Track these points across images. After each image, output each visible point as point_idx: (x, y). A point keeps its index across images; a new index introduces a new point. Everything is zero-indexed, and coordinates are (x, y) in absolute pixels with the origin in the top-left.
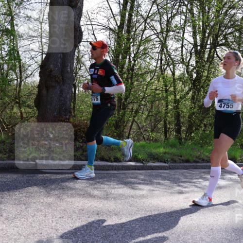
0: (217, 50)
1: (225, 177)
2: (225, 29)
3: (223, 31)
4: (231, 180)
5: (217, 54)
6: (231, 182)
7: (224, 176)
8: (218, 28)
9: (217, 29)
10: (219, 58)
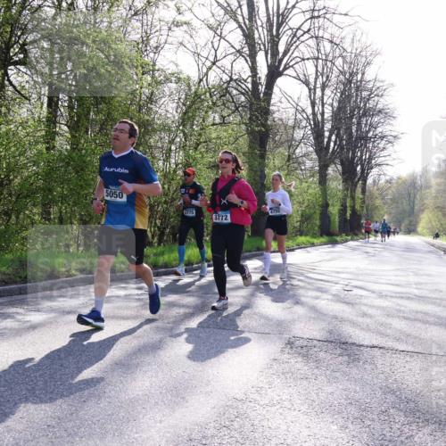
0: (9, 72)
1: (40, 307)
2: (22, 34)
3: (19, 38)
4: (52, 310)
5: (9, 80)
6: (53, 315)
7: (39, 304)
8: (9, 30)
9: (7, 32)
10: (14, 87)
